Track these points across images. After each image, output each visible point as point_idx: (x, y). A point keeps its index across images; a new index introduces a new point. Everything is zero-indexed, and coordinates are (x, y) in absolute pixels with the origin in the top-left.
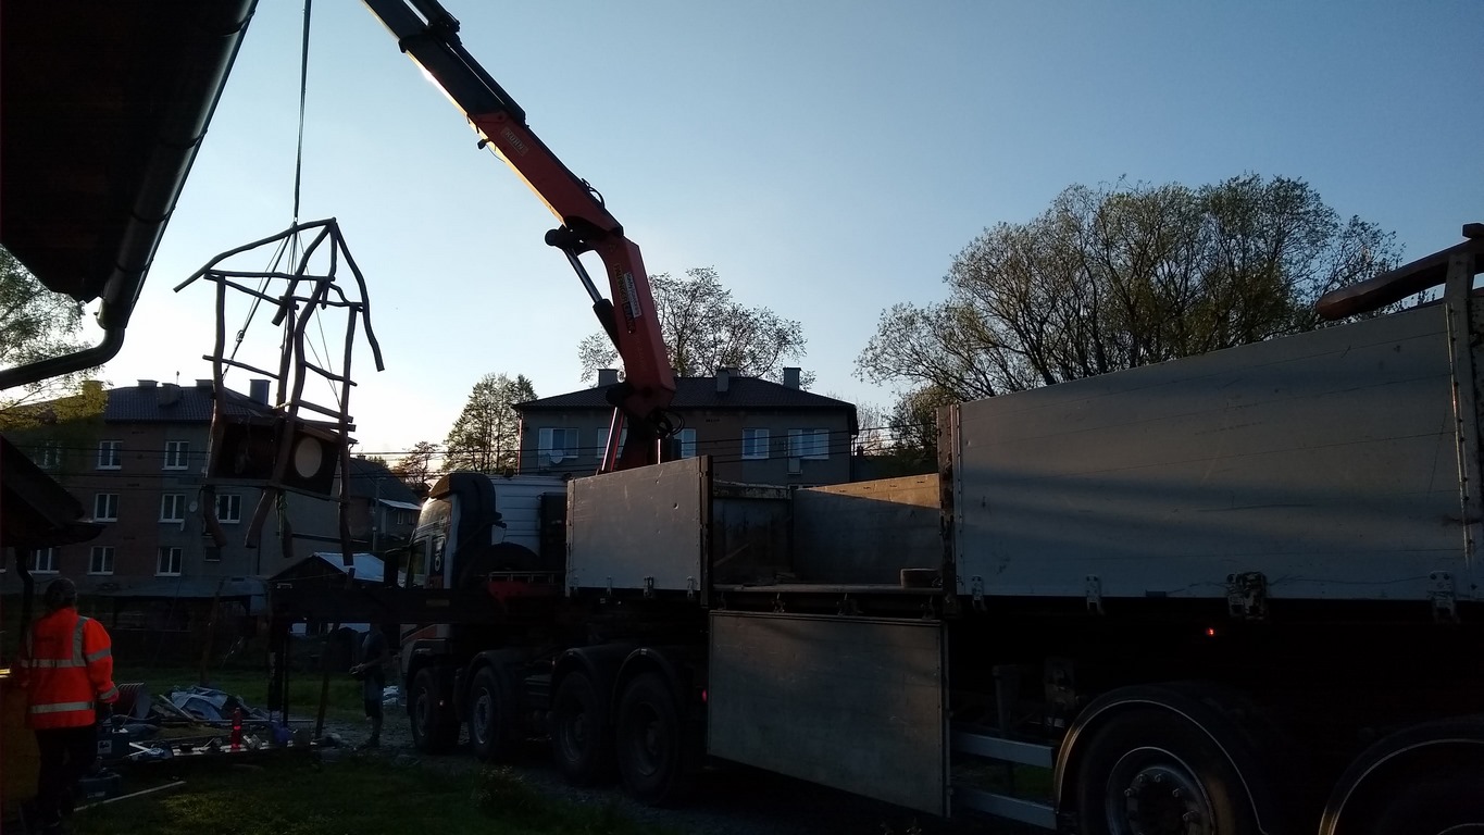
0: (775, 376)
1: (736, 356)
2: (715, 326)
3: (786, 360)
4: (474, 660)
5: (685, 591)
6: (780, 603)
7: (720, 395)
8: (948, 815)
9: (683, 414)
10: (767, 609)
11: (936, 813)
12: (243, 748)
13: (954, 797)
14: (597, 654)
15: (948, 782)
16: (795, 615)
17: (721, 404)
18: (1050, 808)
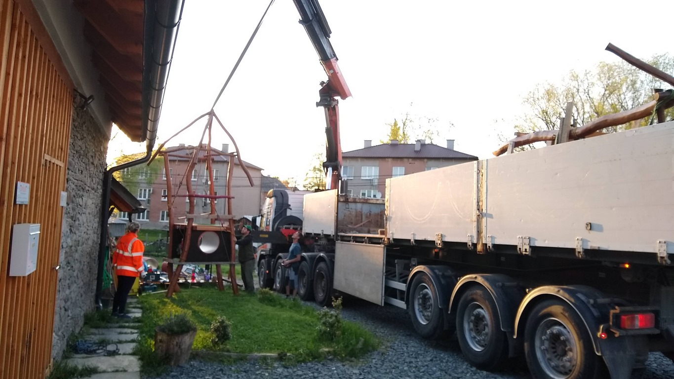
4: (277, 256)
5: (330, 235)
6: (352, 239)
7: (416, 152)
8: (383, 305)
9: (399, 160)
10: (349, 241)
11: (380, 304)
12: (195, 281)
13: (385, 300)
14: (311, 255)
15: (383, 295)
16: (354, 243)
17: (416, 156)
18: (404, 302)
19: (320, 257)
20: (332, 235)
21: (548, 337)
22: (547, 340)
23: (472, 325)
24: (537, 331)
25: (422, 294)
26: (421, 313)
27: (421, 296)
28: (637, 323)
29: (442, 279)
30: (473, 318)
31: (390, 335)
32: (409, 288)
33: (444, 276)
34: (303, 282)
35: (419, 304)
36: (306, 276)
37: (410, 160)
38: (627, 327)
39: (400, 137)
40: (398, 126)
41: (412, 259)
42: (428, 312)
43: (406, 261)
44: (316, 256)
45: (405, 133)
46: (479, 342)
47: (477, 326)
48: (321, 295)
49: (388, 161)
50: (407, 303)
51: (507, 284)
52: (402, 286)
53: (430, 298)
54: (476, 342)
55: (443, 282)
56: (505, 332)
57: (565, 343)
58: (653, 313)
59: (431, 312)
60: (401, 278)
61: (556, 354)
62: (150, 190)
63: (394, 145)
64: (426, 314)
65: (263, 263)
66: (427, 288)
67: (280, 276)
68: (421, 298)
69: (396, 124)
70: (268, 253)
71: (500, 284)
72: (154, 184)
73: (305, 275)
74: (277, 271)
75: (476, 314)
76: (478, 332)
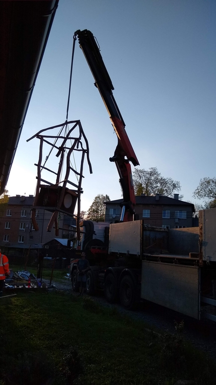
0: (172, 196)
1: (161, 191)
2: (156, 183)
3: (175, 192)
6: (159, 260)
7: (157, 201)
9: (147, 206)
10: (156, 261)
12: (31, 287)
14: (116, 269)
15: (199, 310)
16: (163, 263)
17: (157, 204)
19: (125, 271)
20: (138, 255)
37: (153, 206)
44: (123, 269)
49: (140, 206)
63: (143, 197)
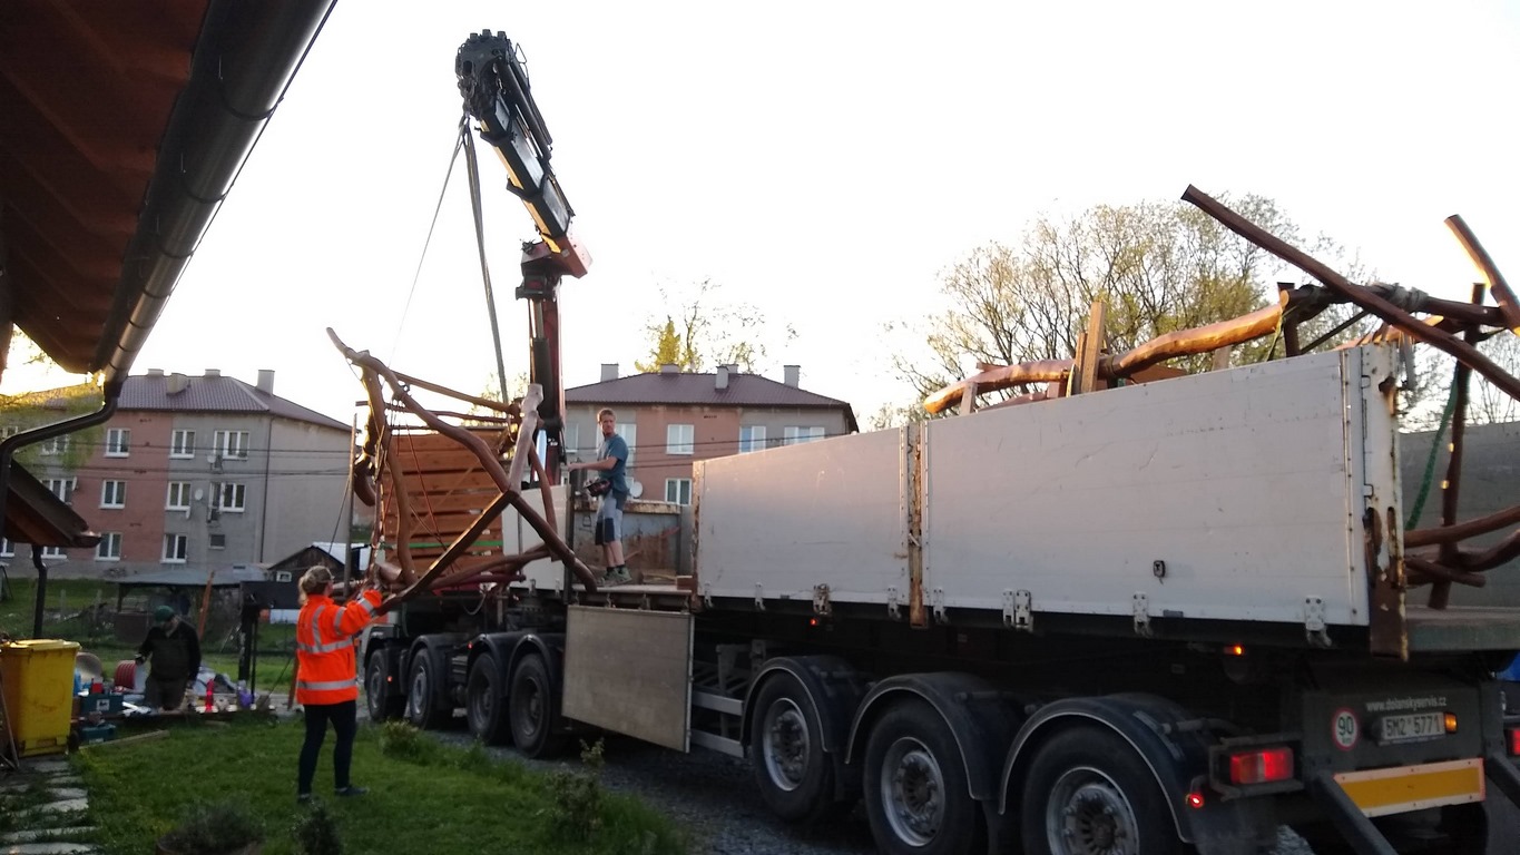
4: (414, 643)
5: (553, 591)
6: (609, 600)
7: (719, 391)
8: (688, 750)
9: (682, 410)
10: (601, 604)
11: (681, 749)
12: (215, 710)
13: (691, 738)
14: (501, 639)
15: (688, 728)
16: (614, 608)
17: (719, 401)
18: (739, 743)
19: (526, 642)
20: (557, 591)
21: (1076, 810)
22: (1073, 814)
23: (900, 788)
24: (1051, 797)
25: (783, 722)
26: (779, 766)
27: (779, 726)
28: (1262, 771)
29: (827, 687)
30: (902, 772)
31: (707, 818)
32: (749, 710)
33: (831, 681)
34: (482, 702)
35: (775, 746)
36: (489, 689)
37: (706, 409)
38: (1243, 781)
39: (681, 358)
40: (675, 335)
41: (755, 642)
42: (797, 761)
43: (741, 648)
44: (520, 638)
45: (692, 349)
46: (916, 828)
47: (911, 791)
48: (528, 733)
49: (656, 411)
50: (746, 743)
51: (979, 694)
52: (733, 706)
53: (800, 730)
54: (912, 827)
55: (830, 692)
56: (978, 803)
57: (1111, 819)
58: (1290, 747)
59: (801, 762)
60: (728, 686)
61: (1091, 844)
62: (69, 484)
63: (668, 375)
64: (791, 768)
65: (377, 658)
66: (793, 708)
67: (422, 689)
68: (777, 732)
69: (670, 328)
70: (391, 635)
71: (964, 695)
72: (83, 467)
73: (487, 685)
74: (414, 677)
75: (910, 763)
76: (917, 803)
